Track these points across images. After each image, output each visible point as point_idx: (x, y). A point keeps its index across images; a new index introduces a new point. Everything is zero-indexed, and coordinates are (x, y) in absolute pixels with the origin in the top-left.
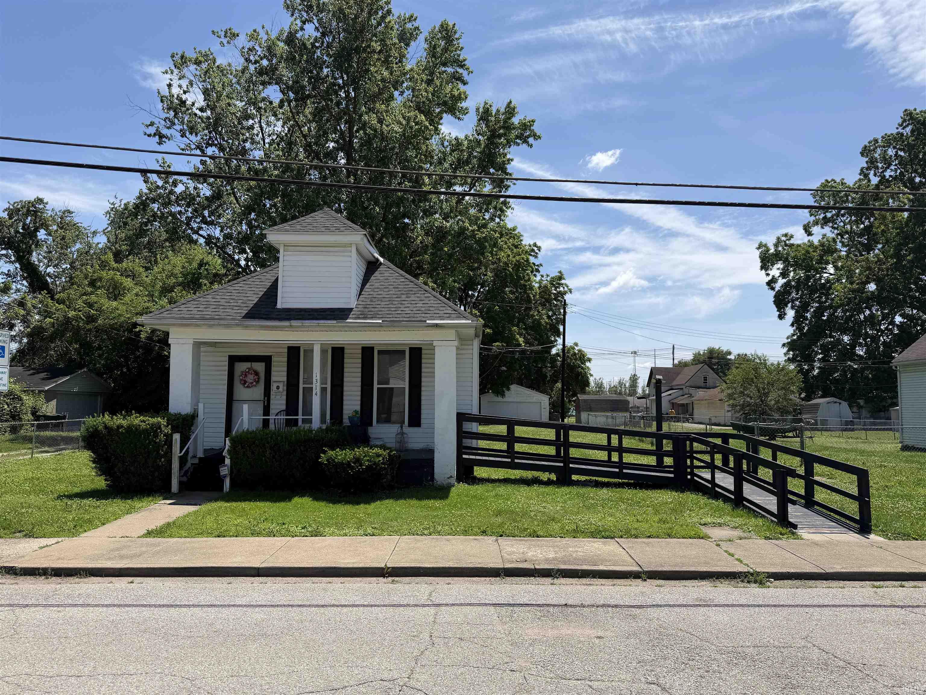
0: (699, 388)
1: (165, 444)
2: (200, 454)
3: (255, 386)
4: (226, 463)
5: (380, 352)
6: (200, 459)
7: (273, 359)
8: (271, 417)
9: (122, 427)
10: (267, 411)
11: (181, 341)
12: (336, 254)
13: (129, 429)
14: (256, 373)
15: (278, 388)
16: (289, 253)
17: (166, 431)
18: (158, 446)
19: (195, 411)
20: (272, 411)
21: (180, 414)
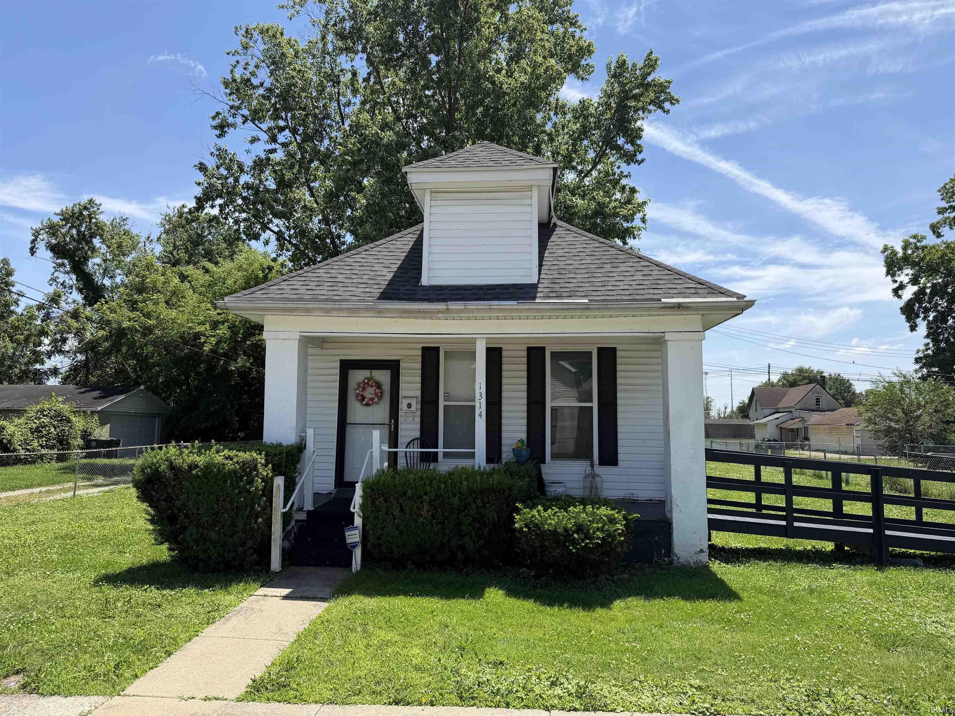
0: (813, 410)
1: (262, 495)
2: (309, 506)
3: (377, 403)
4: (356, 524)
5: (554, 355)
6: (309, 512)
7: (402, 365)
8: (401, 450)
9: (197, 466)
10: (393, 441)
11: (282, 336)
12: (509, 202)
13: (208, 468)
14: (379, 386)
15: (409, 406)
16: (439, 203)
17: (265, 474)
18: (253, 498)
19: (302, 440)
20: (400, 440)
21: (280, 445)
